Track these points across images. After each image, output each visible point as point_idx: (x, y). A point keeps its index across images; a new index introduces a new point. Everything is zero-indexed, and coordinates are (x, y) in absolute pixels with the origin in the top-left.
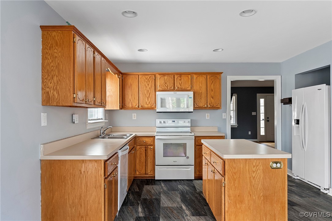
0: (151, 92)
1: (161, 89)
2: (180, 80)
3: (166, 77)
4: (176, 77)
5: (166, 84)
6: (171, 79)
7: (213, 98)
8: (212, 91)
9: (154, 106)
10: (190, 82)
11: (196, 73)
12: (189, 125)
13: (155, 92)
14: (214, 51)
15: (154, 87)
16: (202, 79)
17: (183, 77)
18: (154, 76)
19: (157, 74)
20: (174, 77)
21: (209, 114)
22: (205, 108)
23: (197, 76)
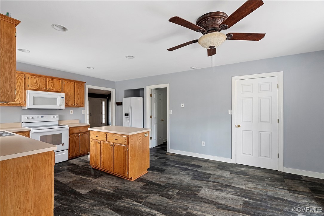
0: (20, 89)
1: (32, 88)
2: (52, 83)
3: (37, 78)
4: (48, 80)
5: (38, 84)
6: (43, 81)
7: (79, 99)
8: (78, 94)
9: (24, 104)
10: (61, 86)
11: (66, 80)
12: (58, 119)
13: (25, 90)
14: (87, 68)
15: (24, 86)
16: (71, 85)
17: (55, 81)
18: (24, 75)
19: (27, 73)
20: (46, 80)
21: (73, 111)
22: (73, 106)
23: (67, 82)
